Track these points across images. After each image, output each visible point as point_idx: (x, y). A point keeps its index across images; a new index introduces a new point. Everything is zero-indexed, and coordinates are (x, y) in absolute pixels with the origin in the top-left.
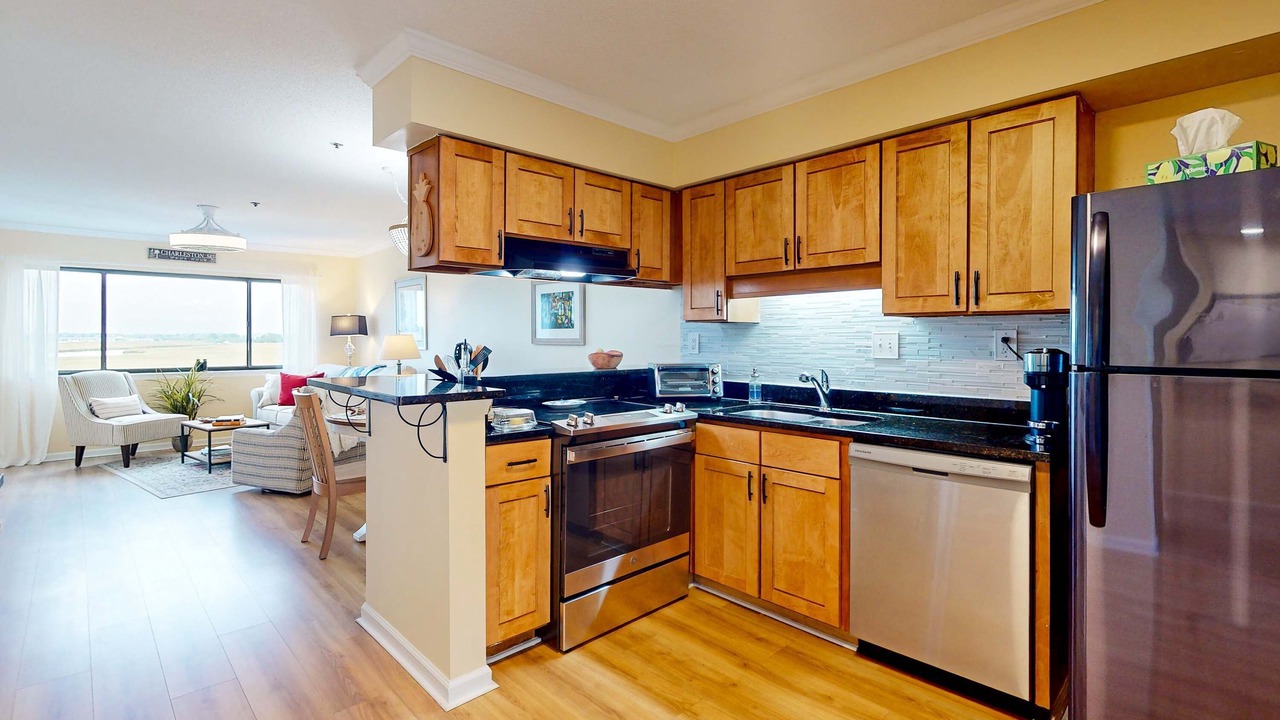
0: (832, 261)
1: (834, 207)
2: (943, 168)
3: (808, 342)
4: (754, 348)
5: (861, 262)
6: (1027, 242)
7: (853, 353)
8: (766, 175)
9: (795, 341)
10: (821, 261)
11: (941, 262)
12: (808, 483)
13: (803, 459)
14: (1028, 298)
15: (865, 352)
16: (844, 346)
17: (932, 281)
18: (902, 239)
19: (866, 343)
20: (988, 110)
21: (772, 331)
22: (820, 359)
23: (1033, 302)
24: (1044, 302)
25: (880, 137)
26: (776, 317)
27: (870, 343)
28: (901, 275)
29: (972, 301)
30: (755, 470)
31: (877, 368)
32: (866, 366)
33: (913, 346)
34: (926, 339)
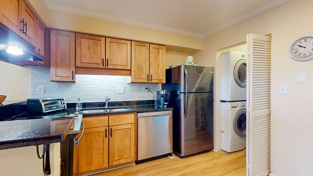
0: (118, 67)
1: (118, 53)
2: (144, 52)
3: (97, 89)
4: (74, 91)
5: (126, 69)
6: (159, 70)
7: (112, 92)
8: (94, 37)
9: (92, 89)
10: (114, 67)
11: (144, 72)
12: (125, 127)
13: (124, 121)
14: (159, 80)
15: (115, 91)
16: (109, 90)
17: (142, 75)
18: (136, 65)
19: (115, 89)
20: (152, 43)
21: (82, 86)
22: (101, 94)
23: (160, 81)
24: (161, 81)
25: (131, 40)
26: (84, 81)
27: (117, 89)
28: (136, 73)
29: (150, 80)
30: (107, 128)
31: (118, 95)
32: (115, 95)
33: (127, 90)
34: (130, 88)
